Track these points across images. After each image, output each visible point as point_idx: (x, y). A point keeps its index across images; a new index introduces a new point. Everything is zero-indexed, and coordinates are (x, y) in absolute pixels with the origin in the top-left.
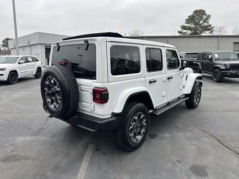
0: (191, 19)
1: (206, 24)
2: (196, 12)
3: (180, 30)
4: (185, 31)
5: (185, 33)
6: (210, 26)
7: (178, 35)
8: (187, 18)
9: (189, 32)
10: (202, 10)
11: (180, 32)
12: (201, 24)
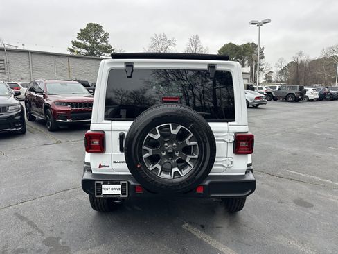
0: (84, 34)
1: (105, 44)
2: (90, 25)
3: (71, 46)
4: (79, 50)
5: (78, 52)
6: (110, 47)
7: (69, 53)
8: (80, 32)
9: (84, 52)
10: (97, 25)
11: (72, 50)
12: (98, 43)
